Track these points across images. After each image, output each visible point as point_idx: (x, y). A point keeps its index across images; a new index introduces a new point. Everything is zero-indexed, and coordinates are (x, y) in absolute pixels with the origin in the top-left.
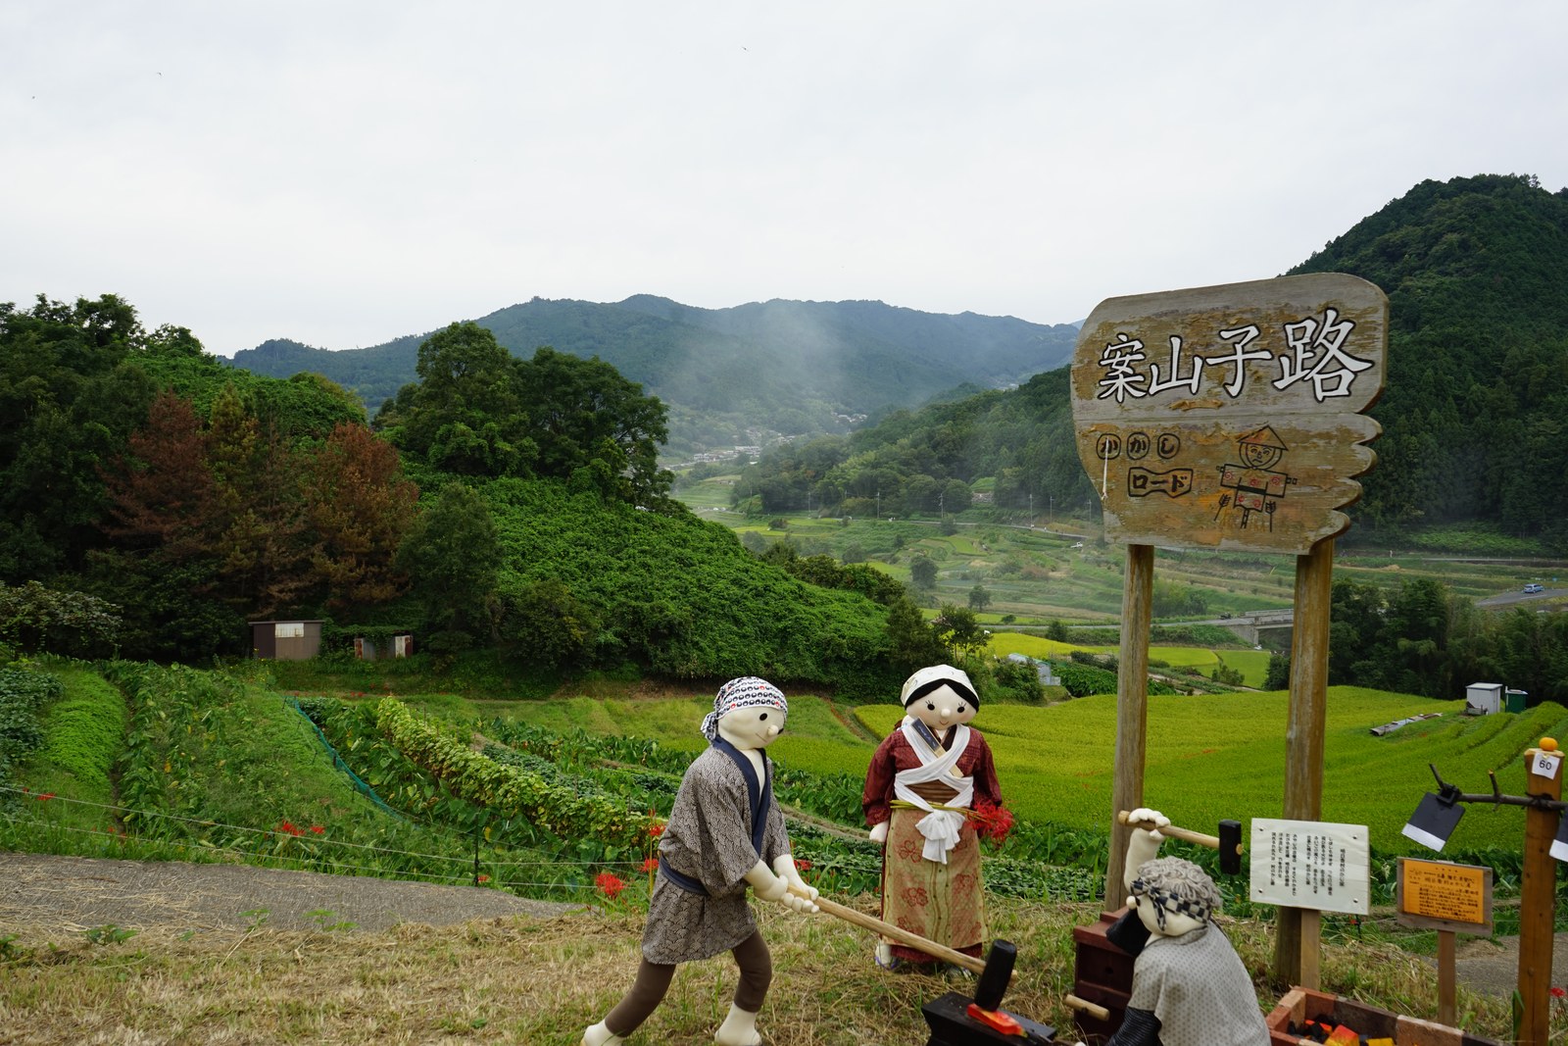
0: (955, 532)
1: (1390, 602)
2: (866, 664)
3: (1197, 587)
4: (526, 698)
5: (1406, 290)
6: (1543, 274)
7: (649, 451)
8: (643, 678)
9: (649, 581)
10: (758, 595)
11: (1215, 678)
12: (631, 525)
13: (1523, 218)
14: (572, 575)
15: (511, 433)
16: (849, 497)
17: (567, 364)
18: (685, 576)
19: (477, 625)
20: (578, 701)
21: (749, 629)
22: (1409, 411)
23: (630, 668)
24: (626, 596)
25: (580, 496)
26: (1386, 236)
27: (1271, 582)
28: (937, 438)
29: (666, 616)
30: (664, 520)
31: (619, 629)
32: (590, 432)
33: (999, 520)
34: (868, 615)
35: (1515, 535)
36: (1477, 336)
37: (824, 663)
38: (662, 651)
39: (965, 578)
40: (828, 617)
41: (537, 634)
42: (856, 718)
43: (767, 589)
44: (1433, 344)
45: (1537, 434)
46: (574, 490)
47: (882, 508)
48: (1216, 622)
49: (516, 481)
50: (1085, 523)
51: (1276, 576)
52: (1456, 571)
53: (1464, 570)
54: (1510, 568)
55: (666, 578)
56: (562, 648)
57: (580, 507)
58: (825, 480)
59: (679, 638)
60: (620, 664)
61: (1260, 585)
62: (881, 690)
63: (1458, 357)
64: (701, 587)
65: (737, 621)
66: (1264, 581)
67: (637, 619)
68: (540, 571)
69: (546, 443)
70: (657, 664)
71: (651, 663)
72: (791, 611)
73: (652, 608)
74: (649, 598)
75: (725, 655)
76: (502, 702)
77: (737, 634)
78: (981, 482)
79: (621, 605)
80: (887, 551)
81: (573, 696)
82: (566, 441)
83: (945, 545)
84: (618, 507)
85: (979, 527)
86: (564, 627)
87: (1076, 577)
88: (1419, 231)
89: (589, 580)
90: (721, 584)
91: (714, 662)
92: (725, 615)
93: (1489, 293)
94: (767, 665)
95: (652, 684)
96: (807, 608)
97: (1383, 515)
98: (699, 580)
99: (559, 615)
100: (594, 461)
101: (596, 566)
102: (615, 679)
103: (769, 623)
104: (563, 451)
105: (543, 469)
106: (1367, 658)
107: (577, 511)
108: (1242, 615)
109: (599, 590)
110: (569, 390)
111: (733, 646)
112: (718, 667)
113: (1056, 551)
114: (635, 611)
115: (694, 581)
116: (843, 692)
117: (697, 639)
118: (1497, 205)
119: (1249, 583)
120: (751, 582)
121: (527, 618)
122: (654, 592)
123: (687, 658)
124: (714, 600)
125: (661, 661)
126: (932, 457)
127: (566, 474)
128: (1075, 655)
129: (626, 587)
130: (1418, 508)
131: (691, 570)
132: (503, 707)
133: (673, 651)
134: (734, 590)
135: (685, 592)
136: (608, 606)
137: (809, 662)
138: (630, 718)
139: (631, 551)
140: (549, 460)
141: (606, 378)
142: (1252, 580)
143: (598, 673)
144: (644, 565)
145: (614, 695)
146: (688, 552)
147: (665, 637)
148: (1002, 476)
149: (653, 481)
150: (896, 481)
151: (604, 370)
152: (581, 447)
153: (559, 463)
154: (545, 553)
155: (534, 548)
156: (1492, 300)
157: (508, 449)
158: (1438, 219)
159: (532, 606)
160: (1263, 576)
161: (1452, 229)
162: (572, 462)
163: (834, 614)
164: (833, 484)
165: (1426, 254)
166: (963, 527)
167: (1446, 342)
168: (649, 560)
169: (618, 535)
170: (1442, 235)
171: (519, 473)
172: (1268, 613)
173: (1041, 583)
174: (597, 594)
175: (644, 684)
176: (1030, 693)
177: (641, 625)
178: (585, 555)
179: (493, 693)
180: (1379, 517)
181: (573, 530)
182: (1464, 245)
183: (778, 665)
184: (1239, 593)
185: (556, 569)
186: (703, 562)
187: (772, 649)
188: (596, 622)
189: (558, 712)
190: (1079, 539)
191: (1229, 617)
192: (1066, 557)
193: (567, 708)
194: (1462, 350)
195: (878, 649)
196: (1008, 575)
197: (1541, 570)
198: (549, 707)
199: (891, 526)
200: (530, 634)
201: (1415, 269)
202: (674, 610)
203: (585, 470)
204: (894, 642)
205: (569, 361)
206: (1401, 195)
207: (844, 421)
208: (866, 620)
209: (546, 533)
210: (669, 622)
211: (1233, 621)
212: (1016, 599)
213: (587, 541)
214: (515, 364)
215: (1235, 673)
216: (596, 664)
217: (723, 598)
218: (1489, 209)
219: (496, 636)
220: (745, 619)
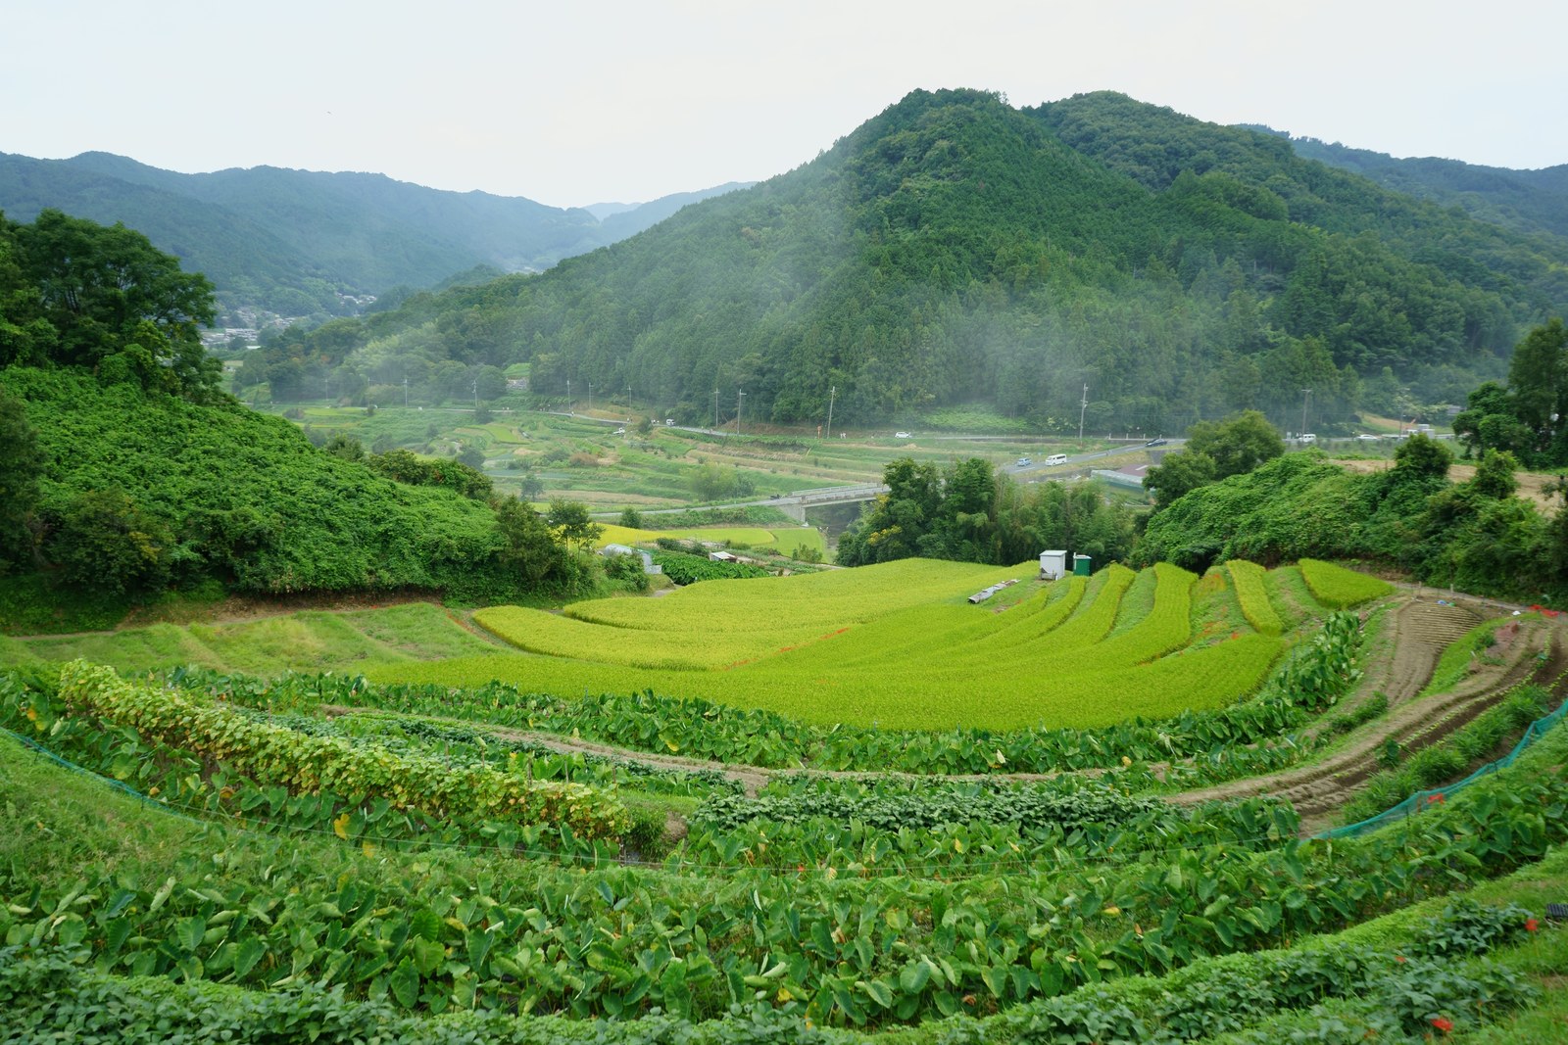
0: (492, 420)
1: (948, 480)
2: (476, 565)
3: (742, 469)
4: (88, 629)
5: (907, 190)
6: (1016, 183)
7: (191, 334)
8: (228, 596)
9: (222, 485)
10: (350, 496)
11: (795, 557)
12: (184, 421)
13: (997, 130)
14: (124, 482)
15: (17, 313)
16: (372, 384)
17: (84, 231)
18: (263, 479)
19: (15, 547)
20: (158, 629)
21: (346, 535)
22: (921, 304)
23: (212, 585)
24: (198, 504)
25: (116, 389)
26: (887, 139)
27: (808, 462)
28: (466, 322)
29: (253, 525)
30: (223, 416)
31: (195, 542)
32: (119, 312)
33: (535, 406)
34: (466, 512)
35: (1007, 416)
36: (973, 236)
37: (432, 566)
38: (251, 564)
39: (512, 467)
40: (428, 517)
41: (97, 554)
42: (476, 622)
43: (358, 489)
44: (938, 242)
45: (1023, 326)
46: (107, 382)
47: (410, 396)
48: (767, 503)
49: (32, 371)
50: (625, 409)
51: (813, 457)
52: (963, 448)
53: (969, 447)
54: (1005, 445)
55: (241, 481)
56: (131, 568)
57: (119, 401)
58: (344, 366)
59: (267, 547)
60: (199, 582)
61: (798, 466)
62: (495, 591)
63: (958, 255)
64: (283, 490)
65: (331, 526)
66: (802, 462)
67: (218, 530)
68: (84, 478)
69: (64, 324)
70: (245, 580)
71: (237, 579)
72: (389, 512)
73: (234, 517)
74: (227, 506)
75: (324, 564)
76: (58, 637)
77: (334, 541)
78: (513, 368)
79: (193, 514)
80: (419, 440)
81: (149, 622)
82: (89, 322)
83: (482, 434)
84: (163, 401)
85: (517, 414)
86: (132, 545)
87: (623, 463)
88: (915, 136)
89: (147, 487)
90: (307, 486)
91: (312, 573)
92: (317, 520)
93: (975, 198)
94: (370, 573)
95: (240, 602)
96: (405, 508)
97: (902, 398)
98: (280, 483)
99: (123, 530)
100: (130, 348)
101: (154, 470)
102: (195, 600)
103: (368, 527)
104: (85, 334)
105: (63, 357)
106: (928, 532)
107: (115, 406)
108: (789, 495)
109: (163, 498)
110: (90, 262)
111: (331, 554)
112: (316, 579)
113: (599, 437)
114: (215, 521)
115: (275, 483)
116: (454, 595)
117: (289, 548)
118: (977, 115)
119: (788, 464)
120: (338, 482)
121: (82, 536)
122: (232, 498)
123: (280, 571)
124: (302, 504)
125: (251, 576)
126: (461, 342)
127: (92, 362)
128: (662, 543)
129: (196, 494)
130: (929, 392)
131: (267, 470)
132: (60, 643)
133: (264, 564)
134: (322, 491)
135: (267, 496)
136: (178, 516)
137: (416, 567)
138: (226, 643)
139: (193, 452)
140: (70, 346)
141: (137, 249)
142: (791, 461)
143: (174, 595)
144: (212, 468)
145: (197, 618)
146: (258, 451)
147: (253, 548)
148: (536, 363)
149: (200, 370)
150: (424, 367)
151: (132, 239)
152: (110, 331)
153: (81, 349)
154: (87, 457)
155: (71, 451)
156: (978, 204)
157: (18, 332)
158: (930, 126)
159: (87, 521)
160: (801, 457)
161: (943, 137)
162: (99, 348)
163: (435, 513)
164: (353, 370)
165: (921, 158)
166: (499, 415)
167: (948, 240)
168: (215, 461)
169: (171, 434)
170: (934, 141)
171: (31, 361)
172: (812, 491)
173: (591, 470)
174: (162, 503)
175: (231, 603)
176: (638, 584)
177: (223, 536)
178: (136, 458)
179: (42, 626)
180: (898, 400)
181: (115, 429)
182: (953, 152)
183: (381, 572)
184: (780, 474)
185: (104, 476)
186: (278, 462)
187: (374, 555)
188: (168, 536)
189: (138, 644)
190: (620, 425)
191: (778, 497)
192: (611, 443)
193: (146, 637)
194: (961, 249)
195: (490, 548)
196: (557, 462)
197: (1028, 446)
198: (122, 639)
199: (422, 415)
200: (89, 555)
201: (912, 171)
202: (259, 517)
203: (119, 357)
204: (507, 540)
205: (86, 227)
206: (897, 101)
207: (350, 302)
208: (466, 518)
209: (82, 433)
210: (258, 532)
211: (782, 501)
212: (567, 487)
213: (136, 442)
214: (12, 228)
215: (814, 551)
216: (171, 584)
217: (312, 501)
218: (972, 120)
219: (40, 558)
220: (340, 524)
